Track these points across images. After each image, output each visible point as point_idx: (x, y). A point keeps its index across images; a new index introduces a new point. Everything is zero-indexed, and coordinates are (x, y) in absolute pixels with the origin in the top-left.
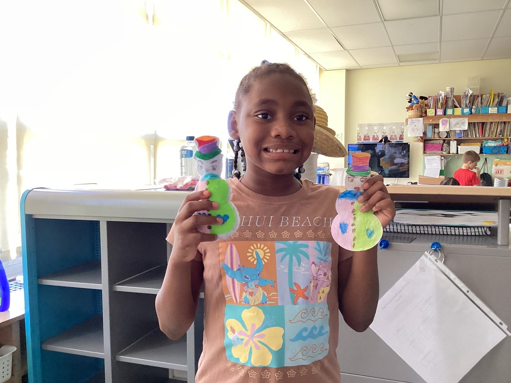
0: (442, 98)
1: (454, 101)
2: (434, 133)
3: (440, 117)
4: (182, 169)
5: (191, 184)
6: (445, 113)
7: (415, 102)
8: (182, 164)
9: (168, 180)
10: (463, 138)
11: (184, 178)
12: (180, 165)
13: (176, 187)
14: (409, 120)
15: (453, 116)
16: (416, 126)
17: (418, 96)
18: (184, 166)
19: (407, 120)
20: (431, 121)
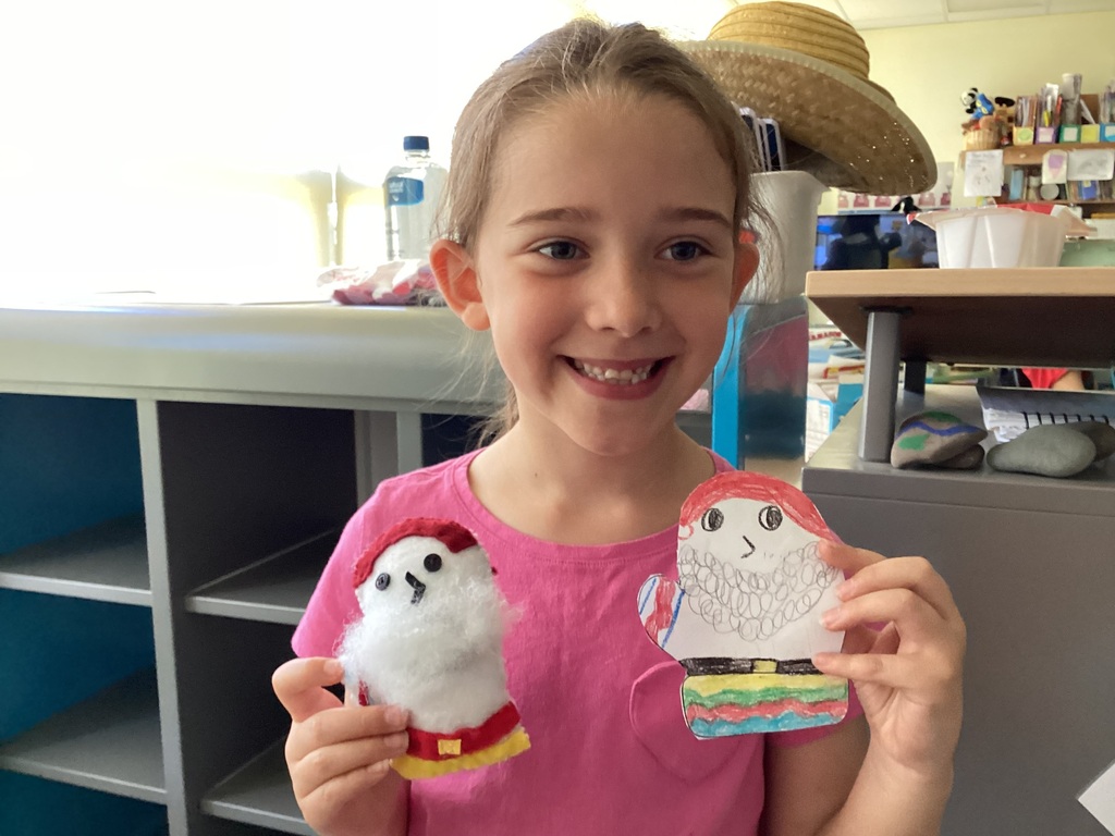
0: (1053, 101)
1: (1079, 108)
2: (1028, 188)
3: (1046, 147)
4: (390, 242)
5: (417, 286)
6: (1058, 137)
7: (984, 110)
8: (389, 224)
9: (346, 274)
10: (1098, 201)
11: (395, 266)
12: (384, 229)
13: (369, 293)
14: (969, 156)
15: (1078, 145)
16: (984, 169)
17: (991, 96)
18: (398, 232)
19: (963, 156)
20: (1022, 159)
